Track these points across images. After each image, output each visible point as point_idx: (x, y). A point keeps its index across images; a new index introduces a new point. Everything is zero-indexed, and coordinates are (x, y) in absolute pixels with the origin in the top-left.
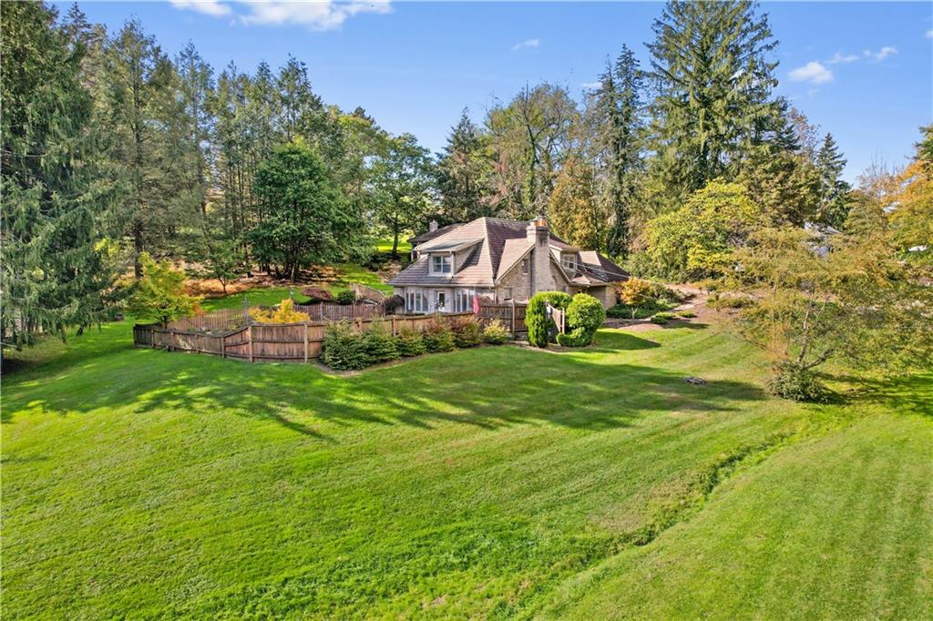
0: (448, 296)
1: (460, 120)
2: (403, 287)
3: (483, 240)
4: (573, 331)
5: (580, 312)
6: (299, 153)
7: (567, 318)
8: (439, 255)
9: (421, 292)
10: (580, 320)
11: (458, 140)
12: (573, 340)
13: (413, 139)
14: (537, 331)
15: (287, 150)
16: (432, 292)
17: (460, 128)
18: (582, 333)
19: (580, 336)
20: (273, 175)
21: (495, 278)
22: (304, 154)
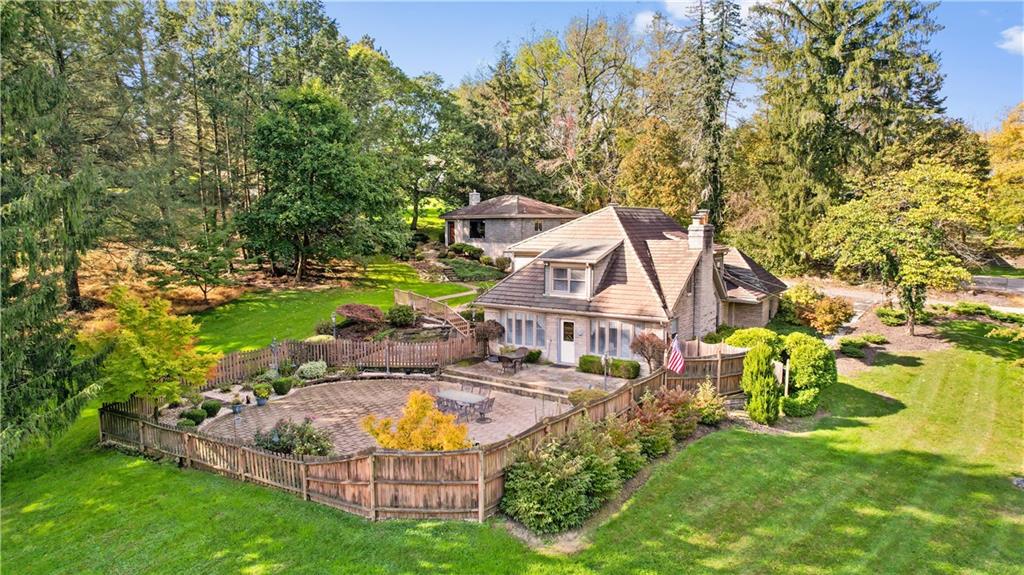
0: (580, 327)
1: (500, 58)
2: (501, 310)
3: (622, 243)
4: (801, 393)
5: (813, 366)
6: (319, 102)
7: (792, 374)
8: (564, 266)
9: (534, 318)
10: (814, 378)
11: (501, 83)
12: (802, 407)
13: (439, 81)
14: (768, 402)
15: (300, 97)
16: (551, 319)
17: (500, 68)
18: (816, 397)
19: (810, 400)
20: (280, 134)
21: (665, 307)
22: (327, 103)
